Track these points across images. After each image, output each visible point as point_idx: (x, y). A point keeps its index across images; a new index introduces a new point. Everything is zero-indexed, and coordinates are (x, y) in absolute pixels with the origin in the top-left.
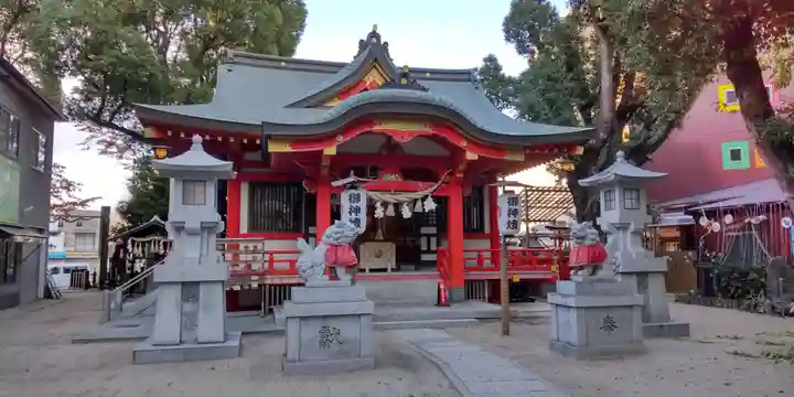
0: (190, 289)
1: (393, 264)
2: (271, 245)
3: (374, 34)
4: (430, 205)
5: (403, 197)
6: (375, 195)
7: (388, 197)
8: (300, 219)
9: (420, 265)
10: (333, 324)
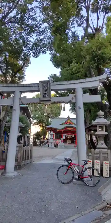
0: (51, 143)
1: (70, 143)
2: (58, 140)
3: (69, 116)
4: (73, 136)
5: (71, 135)
6: (68, 135)
7: (69, 135)
8: (60, 137)
9: (74, 143)
10: (62, 146)
